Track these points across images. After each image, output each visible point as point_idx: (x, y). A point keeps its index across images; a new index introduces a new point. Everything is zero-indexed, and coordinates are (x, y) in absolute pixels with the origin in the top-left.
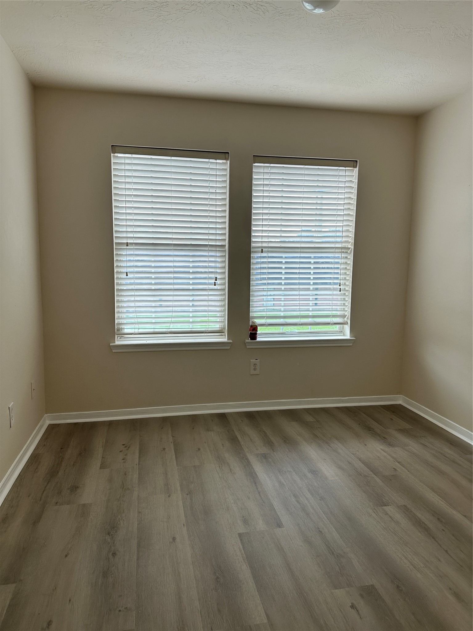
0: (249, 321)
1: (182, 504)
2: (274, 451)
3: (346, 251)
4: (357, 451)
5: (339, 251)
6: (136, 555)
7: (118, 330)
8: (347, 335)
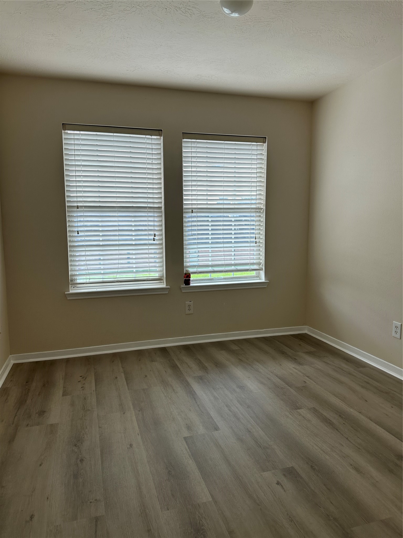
0: (184, 270)
1: (135, 418)
2: (208, 374)
3: (260, 211)
4: (274, 370)
5: (254, 211)
6: (100, 459)
7: (72, 281)
8: (263, 279)
